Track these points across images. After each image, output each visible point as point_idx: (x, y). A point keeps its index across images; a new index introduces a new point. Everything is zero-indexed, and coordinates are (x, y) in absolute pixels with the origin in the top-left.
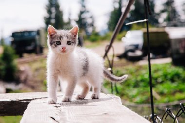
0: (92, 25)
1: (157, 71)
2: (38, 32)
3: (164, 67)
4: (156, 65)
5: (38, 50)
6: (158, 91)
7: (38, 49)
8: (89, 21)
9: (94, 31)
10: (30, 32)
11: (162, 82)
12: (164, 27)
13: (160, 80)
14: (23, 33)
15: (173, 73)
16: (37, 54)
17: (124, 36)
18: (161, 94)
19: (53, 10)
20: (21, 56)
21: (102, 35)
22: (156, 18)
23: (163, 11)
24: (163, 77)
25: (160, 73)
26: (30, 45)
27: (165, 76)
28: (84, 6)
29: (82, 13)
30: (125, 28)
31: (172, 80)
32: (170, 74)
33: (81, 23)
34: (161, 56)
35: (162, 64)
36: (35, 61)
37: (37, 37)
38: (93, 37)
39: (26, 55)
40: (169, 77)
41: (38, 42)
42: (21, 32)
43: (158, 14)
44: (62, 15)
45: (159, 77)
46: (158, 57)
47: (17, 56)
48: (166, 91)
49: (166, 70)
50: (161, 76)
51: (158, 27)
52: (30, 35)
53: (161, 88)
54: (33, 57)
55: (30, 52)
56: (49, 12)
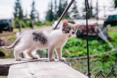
0: (38, 17)
2: (10, 21)
6: (70, 51)
7: (10, 29)
8: (36, 16)
9: (39, 21)
10: (6, 20)
11: (71, 46)
12: (73, 19)
13: (71, 45)
15: (77, 42)
16: (9, 31)
17: (54, 23)
18: (71, 52)
19: (18, 9)
21: (43, 22)
22: (68, 15)
23: (72, 12)
26: (6, 27)
27: (73, 43)
28: (33, 8)
29: (33, 11)
30: (54, 19)
31: (76, 45)
32: (75, 42)
33: (32, 17)
36: (8, 35)
37: (10, 23)
38: (38, 24)
39: (4, 32)
40: (75, 43)
41: (10, 25)
42: (1, 20)
43: (70, 13)
44: (22, 12)
48: (73, 51)
50: (71, 43)
51: (70, 19)
52: (6, 22)
53: (71, 49)
54: (8, 33)
55: (6, 30)
56: (16, 10)
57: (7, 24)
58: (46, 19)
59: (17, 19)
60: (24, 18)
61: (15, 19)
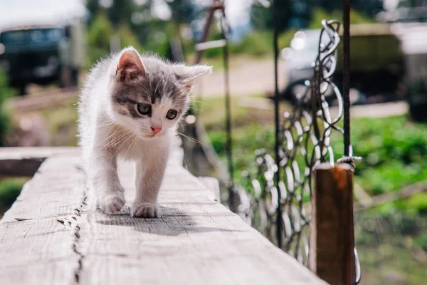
1: (367, 135)
2: (67, 32)
3: (387, 127)
4: (365, 120)
5: (67, 78)
6: (369, 186)
7: (66, 75)
10: (45, 31)
11: (379, 165)
13: (374, 158)
14: (27, 32)
15: (410, 142)
16: (62, 86)
18: (376, 192)
20: (22, 93)
24: (384, 151)
25: (376, 142)
26: (44, 64)
27: (389, 148)
31: (407, 159)
32: (401, 143)
34: (379, 97)
35: (382, 119)
36: (57, 106)
37: (63, 45)
39: (34, 90)
40: (399, 150)
41: (65, 57)
42: (24, 31)
45: (372, 151)
46: (373, 98)
47: (13, 91)
49: (392, 133)
50: (379, 149)
52: (46, 39)
53: (375, 178)
54: (53, 94)
55: (44, 82)
57: (53, 51)
58: (254, 23)
59: (102, 23)
60: (138, 18)
61: (89, 23)
